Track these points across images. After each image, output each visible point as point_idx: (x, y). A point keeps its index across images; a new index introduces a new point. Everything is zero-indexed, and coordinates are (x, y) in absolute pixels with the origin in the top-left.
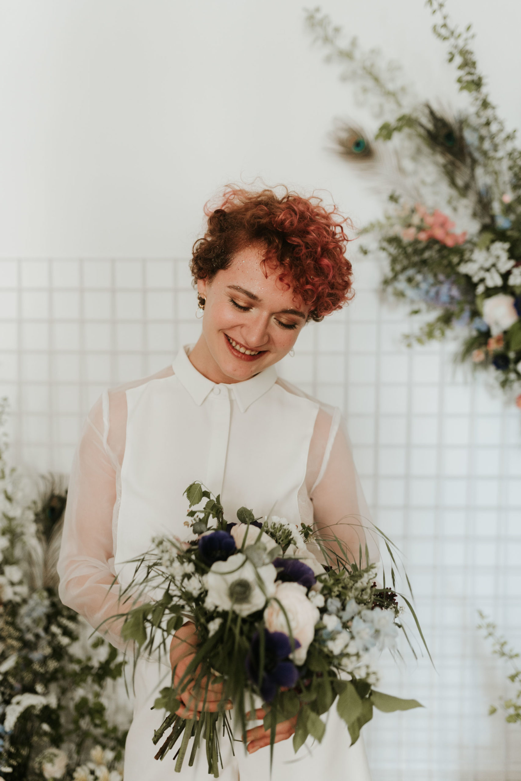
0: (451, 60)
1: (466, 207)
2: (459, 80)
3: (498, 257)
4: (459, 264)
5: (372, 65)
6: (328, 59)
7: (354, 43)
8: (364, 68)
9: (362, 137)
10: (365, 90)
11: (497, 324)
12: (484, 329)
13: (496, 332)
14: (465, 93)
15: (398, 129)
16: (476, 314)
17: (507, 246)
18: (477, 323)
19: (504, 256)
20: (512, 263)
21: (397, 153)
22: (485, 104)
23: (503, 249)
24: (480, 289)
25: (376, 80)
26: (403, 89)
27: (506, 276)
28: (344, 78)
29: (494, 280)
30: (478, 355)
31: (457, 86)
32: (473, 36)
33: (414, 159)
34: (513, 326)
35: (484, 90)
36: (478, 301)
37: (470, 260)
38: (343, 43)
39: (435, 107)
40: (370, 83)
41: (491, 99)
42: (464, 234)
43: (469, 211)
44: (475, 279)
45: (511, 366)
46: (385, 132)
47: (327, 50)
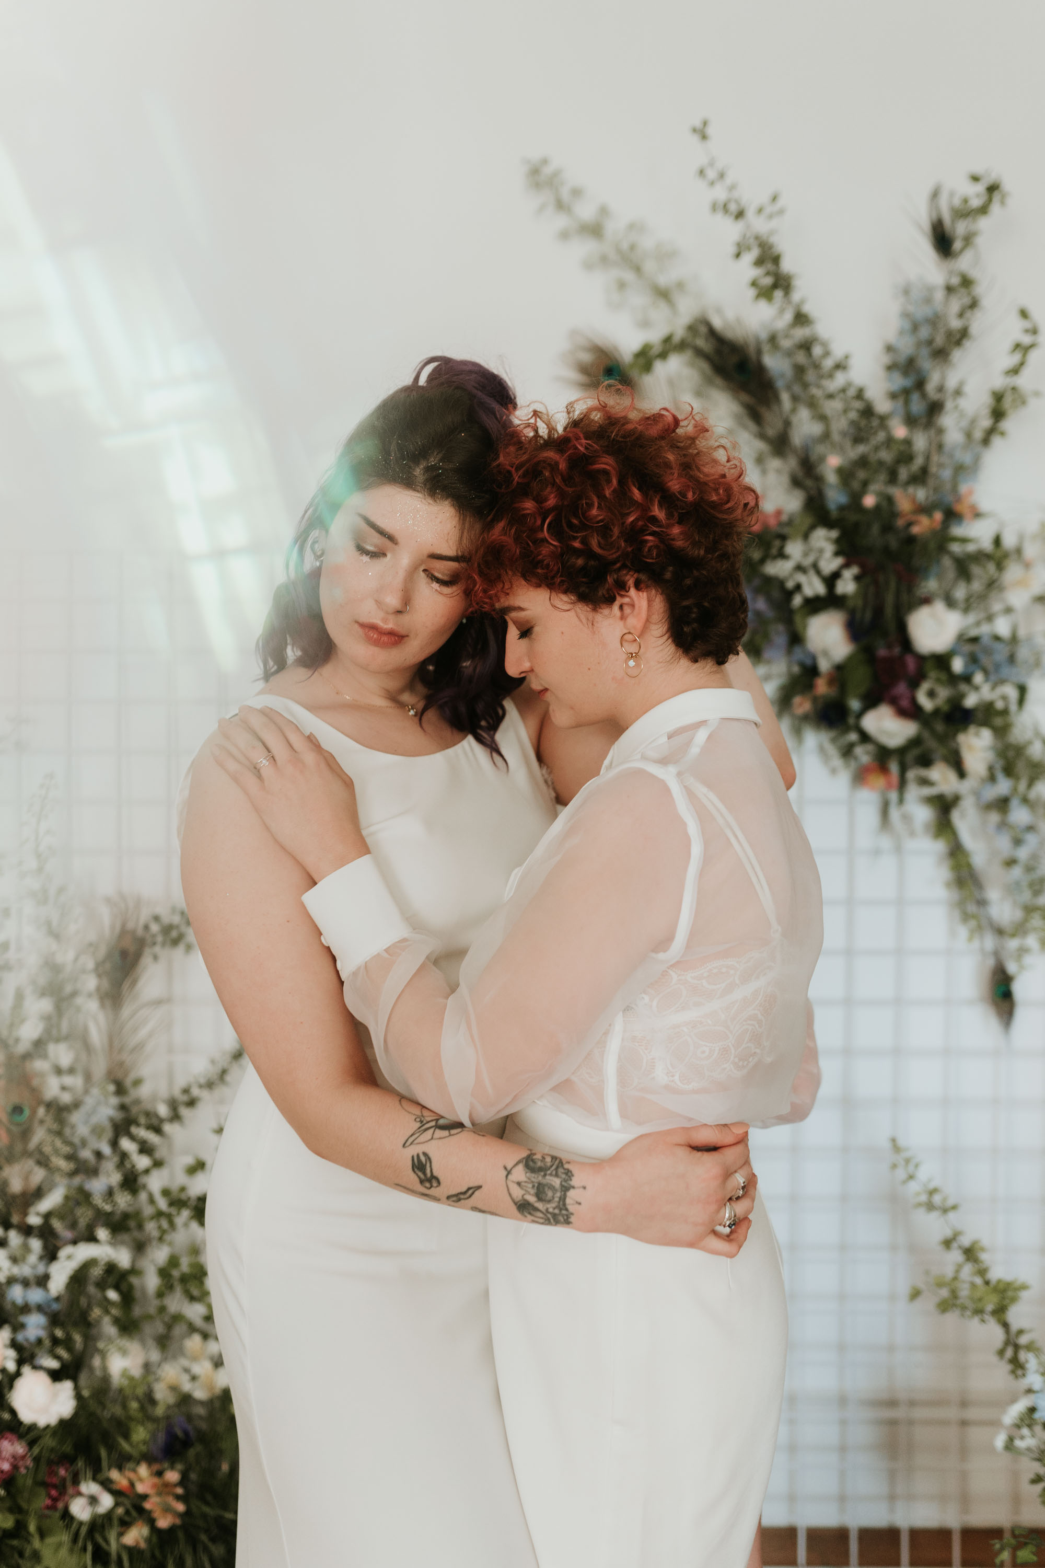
0: (738, 255)
1: (778, 471)
2: (754, 284)
3: (821, 551)
4: (762, 561)
5: (632, 247)
6: (564, 235)
7: (604, 211)
8: (619, 251)
9: (617, 361)
10: (622, 285)
11: (826, 653)
12: (808, 662)
13: (824, 666)
14: (763, 304)
15: (663, 355)
16: (796, 639)
17: (834, 534)
18: (798, 654)
19: (829, 548)
20: (839, 561)
21: (671, 383)
22: (801, 319)
23: (828, 539)
24: (797, 601)
25: (638, 269)
26: (680, 285)
27: (831, 580)
28: (588, 266)
29: (814, 587)
30: (802, 705)
31: (752, 292)
32: (781, 212)
33: (699, 394)
34: (850, 659)
35: (796, 296)
36: (798, 619)
37: (782, 555)
38: (586, 211)
39: (717, 323)
40: (629, 276)
41: (807, 309)
42: (779, 513)
43: (785, 480)
44: (790, 585)
45: (851, 721)
46: (642, 361)
47: (561, 222)
